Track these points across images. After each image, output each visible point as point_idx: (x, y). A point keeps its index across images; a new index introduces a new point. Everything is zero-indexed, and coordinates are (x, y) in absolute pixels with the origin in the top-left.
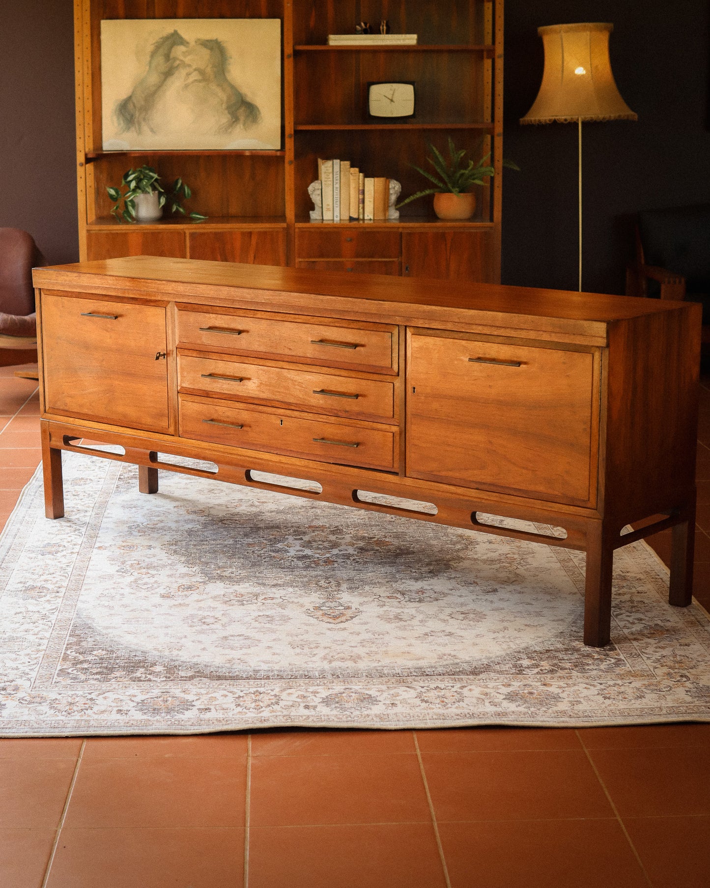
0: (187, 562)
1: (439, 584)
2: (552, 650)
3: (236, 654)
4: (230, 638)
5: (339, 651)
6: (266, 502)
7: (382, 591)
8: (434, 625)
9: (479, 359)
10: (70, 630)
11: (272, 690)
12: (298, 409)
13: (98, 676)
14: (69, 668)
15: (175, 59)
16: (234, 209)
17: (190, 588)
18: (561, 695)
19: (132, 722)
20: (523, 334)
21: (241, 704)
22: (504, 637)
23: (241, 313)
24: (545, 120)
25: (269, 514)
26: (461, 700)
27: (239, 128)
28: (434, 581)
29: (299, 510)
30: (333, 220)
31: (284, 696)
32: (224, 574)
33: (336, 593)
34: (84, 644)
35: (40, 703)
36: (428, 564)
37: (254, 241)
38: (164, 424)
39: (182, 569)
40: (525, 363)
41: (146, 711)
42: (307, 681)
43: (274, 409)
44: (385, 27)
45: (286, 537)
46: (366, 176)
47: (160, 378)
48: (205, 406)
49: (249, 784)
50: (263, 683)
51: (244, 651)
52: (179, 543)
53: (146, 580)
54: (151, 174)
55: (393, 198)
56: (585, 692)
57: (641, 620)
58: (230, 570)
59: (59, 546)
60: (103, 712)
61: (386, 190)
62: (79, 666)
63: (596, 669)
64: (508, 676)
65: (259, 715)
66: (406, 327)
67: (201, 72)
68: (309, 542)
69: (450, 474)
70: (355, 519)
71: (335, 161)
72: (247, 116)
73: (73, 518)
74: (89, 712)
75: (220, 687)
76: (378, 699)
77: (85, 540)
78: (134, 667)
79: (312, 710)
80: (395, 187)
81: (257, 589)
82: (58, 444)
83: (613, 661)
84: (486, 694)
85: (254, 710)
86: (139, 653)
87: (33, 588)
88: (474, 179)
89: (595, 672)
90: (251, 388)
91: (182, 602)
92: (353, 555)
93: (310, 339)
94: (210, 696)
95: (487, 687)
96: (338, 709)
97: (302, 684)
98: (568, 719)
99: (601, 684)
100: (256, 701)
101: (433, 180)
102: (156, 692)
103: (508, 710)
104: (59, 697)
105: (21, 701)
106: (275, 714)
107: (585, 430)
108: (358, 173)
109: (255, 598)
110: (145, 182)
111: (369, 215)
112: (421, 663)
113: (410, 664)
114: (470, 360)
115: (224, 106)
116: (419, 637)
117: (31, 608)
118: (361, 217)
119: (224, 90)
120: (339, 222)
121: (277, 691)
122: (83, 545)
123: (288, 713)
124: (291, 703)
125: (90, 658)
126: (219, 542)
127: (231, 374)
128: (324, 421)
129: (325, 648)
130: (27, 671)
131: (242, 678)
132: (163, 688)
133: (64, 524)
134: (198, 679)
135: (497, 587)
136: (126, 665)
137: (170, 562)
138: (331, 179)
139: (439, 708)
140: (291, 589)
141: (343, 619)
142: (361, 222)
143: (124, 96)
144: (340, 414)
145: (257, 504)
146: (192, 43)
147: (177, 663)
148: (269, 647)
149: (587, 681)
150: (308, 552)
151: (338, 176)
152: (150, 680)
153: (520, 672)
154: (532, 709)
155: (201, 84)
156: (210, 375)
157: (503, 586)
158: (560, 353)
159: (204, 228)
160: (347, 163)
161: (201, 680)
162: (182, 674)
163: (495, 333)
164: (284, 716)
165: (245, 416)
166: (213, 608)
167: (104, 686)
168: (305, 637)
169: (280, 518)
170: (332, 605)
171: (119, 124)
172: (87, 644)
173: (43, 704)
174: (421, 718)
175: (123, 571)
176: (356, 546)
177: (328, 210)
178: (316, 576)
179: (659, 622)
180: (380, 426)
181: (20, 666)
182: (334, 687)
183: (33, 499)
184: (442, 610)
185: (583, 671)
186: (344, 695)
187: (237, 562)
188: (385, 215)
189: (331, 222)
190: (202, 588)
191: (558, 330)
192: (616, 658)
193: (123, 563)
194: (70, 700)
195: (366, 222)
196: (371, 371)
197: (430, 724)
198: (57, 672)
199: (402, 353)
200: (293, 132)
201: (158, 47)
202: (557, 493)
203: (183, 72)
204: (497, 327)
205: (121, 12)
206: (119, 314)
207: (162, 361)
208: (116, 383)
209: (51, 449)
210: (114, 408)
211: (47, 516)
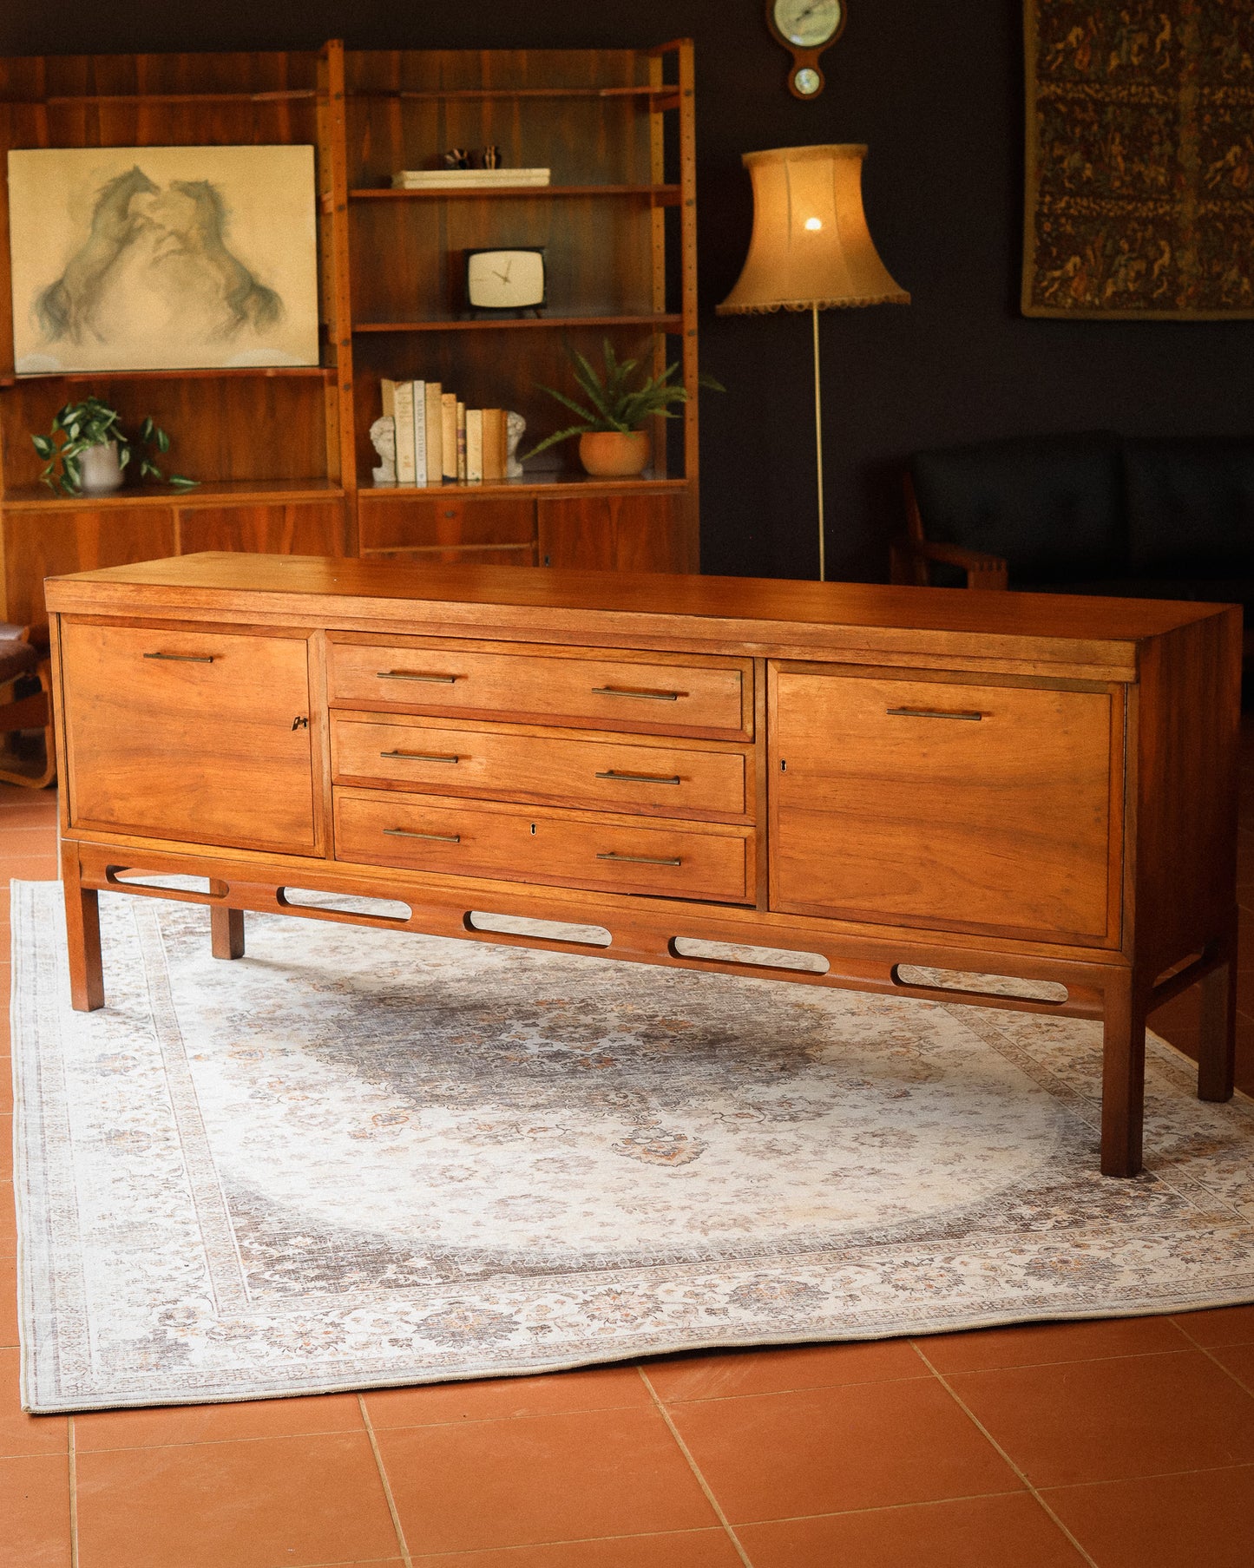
0: (364, 1073)
1: (805, 1087)
2: (1055, 1188)
3: (539, 1229)
4: (510, 1201)
5: (709, 1213)
6: (440, 965)
7: (719, 1104)
8: (838, 1158)
9: (904, 710)
10: (226, 1204)
11: (636, 1287)
12: (563, 805)
13: (322, 1283)
14: (263, 1272)
15: (137, 215)
16: (241, 469)
17: (392, 1119)
18: (1113, 1261)
19: (426, 1360)
20: (986, 666)
21: (597, 1313)
22: (965, 1171)
23: (454, 644)
24: (765, 307)
25: (457, 985)
26: (958, 1281)
27: (248, 329)
28: (794, 1084)
29: (504, 975)
30: (415, 482)
31: (660, 1292)
32: (438, 1092)
33: (645, 1113)
34: (263, 1227)
35: (247, 1337)
36: (773, 1056)
37: (290, 520)
38: (306, 839)
39: (362, 1088)
40: (989, 714)
41: (440, 1339)
42: (685, 1267)
43: (518, 807)
44: (493, 158)
45: (508, 1022)
46: (468, 407)
47: (299, 762)
48: (386, 806)
49: (686, 1451)
50: (612, 1276)
51: (548, 1222)
52: (331, 1043)
53: (309, 1110)
54: (105, 411)
55: (513, 442)
56: (1149, 1255)
57: (1167, 1128)
58: (445, 1085)
59: (125, 1058)
60: (366, 1345)
61: (503, 429)
62: (278, 1267)
63: (1144, 1215)
64: (1010, 1236)
65: (638, 1331)
66: (767, 659)
67: (182, 237)
68: (551, 1029)
69: (852, 903)
70: (608, 987)
71: (416, 382)
72: (260, 311)
73: (120, 1007)
74: (340, 1346)
75: (542, 1287)
76: (822, 1288)
77: (163, 1045)
78: (376, 1263)
79: (722, 1316)
80: (516, 424)
81: (510, 1115)
82: (97, 880)
83: (1164, 1199)
84: (993, 1268)
85: (624, 1323)
86: (369, 1238)
87: (120, 1135)
88: (652, 408)
89: (1144, 1220)
90: (475, 771)
91: (394, 1144)
92: (638, 1047)
93: (588, 687)
94: (536, 1303)
95: (986, 1256)
96: (767, 1312)
97: (680, 1274)
98: (1146, 1301)
99: (1166, 1238)
100: (618, 1308)
101: (579, 411)
102: (439, 1304)
103: (1044, 1293)
104: (274, 1324)
105: (211, 1334)
106: (664, 1328)
107: (1098, 820)
108: (455, 402)
109: (514, 1130)
110: (95, 426)
111: (474, 471)
112: (858, 1224)
113: (840, 1226)
114: (891, 712)
115: (222, 294)
116: (827, 1180)
117: (136, 1170)
118: (462, 476)
119: (220, 267)
120: (424, 485)
121: (644, 1288)
122: (164, 1053)
123: (686, 1325)
124: (681, 1308)
125: (290, 1252)
126: (397, 1037)
127: (437, 750)
128: (617, 823)
129: (683, 1208)
130: (191, 1282)
131: (570, 1270)
132: (446, 1295)
133: (109, 1018)
134: (498, 1276)
135: (906, 1087)
136: (360, 1259)
137: (333, 1076)
138: (411, 414)
139: (931, 1297)
140: (566, 1112)
141: (684, 1157)
142: (462, 484)
143: (50, 278)
144: (643, 810)
145: (427, 968)
146: (165, 189)
147: (446, 1252)
148: (587, 1214)
149: (1140, 1235)
150: (558, 1046)
151: (423, 407)
152: (416, 1284)
153: (1026, 1227)
154: (1082, 1288)
155: (182, 258)
156: (396, 752)
157: (915, 1086)
158: (1053, 695)
159: (204, 502)
160: (437, 387)
161: (503, 1278)
162: (465, 1269)
163: (934, 666)
164: (682, 1330)
165: (464, 821)
166: (453, 1151)
167: (343, 1299)
168: (635, 1191)
169: (478, 992)
170: (652, 1133)
171: (43, 327)
172: (271, 1226)
173: (253, 1338)
174: (911, 1316)
175: (260, 1095)
176: (634, 1032)
177: (407, 465)
178: (597, 1087)
179: (1201, 1131)
180: (719, 828)
181: (175, 1274)
182: (736, 1275)
184: (839, 1132)
185: (1126, 1219)
186: (761, 1286)
187: (452, 1070)
188: (501, 470)
189: (412, 486)
190: (413, 1117)
191: (1047, 657)
192: (1165, 1195)
193: (253, 1081)
194: (297, 1328)
195: (470, 484)
196: (703, 736)
197: (933, 1327)
198: (246, 1280)
199: (760, 704)
200: (349, 336)
201: (106, 195)
202: (1049, 926)
203: (151, 237)
204: (939, 655)
205: (42, 135)
206: (215, 653)
207: (303, 731)
208: (210, 771)
209: (83, 889)
210: (206, 816)
211: (75, 1007)
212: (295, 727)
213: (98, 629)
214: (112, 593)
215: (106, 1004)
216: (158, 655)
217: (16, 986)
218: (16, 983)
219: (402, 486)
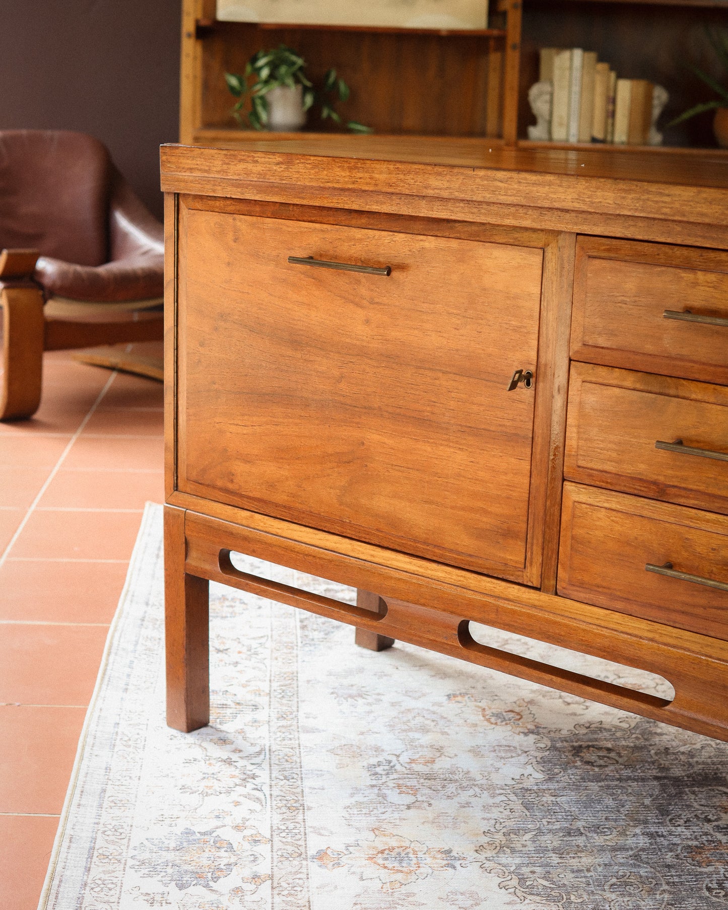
16: (410, 121)
30: (567, 138)
38: (513, 554)
46: (620, 76)
54: (293, 57)
55: (656, 112)
61: (648, 98)
71: (575, 51)
77: (277, 819)
80: (660, 96)
82: (207, 567)
101: (716, 88)
108: (607, 71)
110: (283, 69)
111: (620, 135)
118: (609, 138)
138: (568, 79)
142: (609, 145)
151: (579, 73)
156: (682, 443)
160: (592, 56)
177: (561, 124)
183: (132, 662)
188: (644, 136)
189: (564, 140)
195: (616, 145)
200: (519, 1)
206: (396, 261)
207: (524, 392)
208: (373, 437)
209: (187, 575)
210: (363, 501)
211: (170, 724)
212: (513, 386)
213: (229, 219)
214: (250, 166)
215: (210, 724)
216: (310, 260)
217: (103, 678)
218: (105, 670)
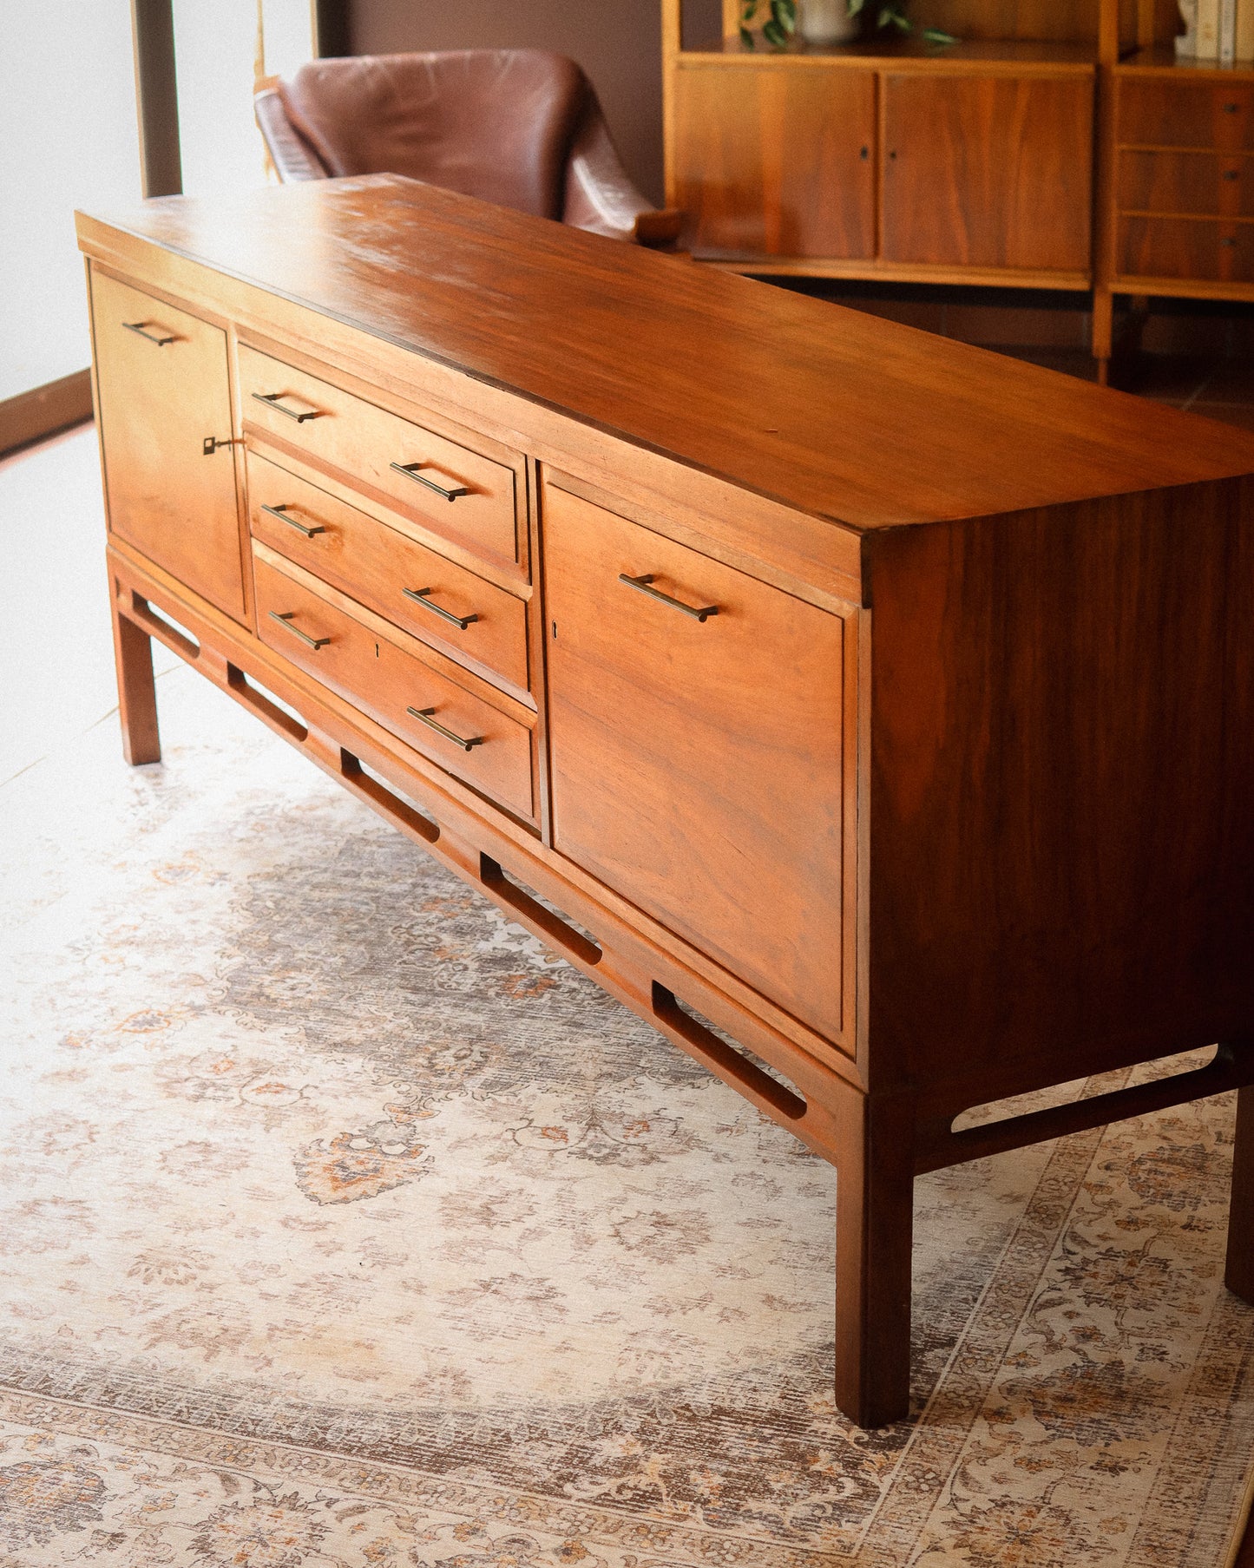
0: (242, 936)
2: (730, 1412)
5: (217, 1306)
7: (554, 1107)
17: (151, 1022)
22: (663, 1334)
30: (1217, 60)
32: (273, 989)
33: (442, 1094)
37: (1023, 98)
39: (204, 959)
43: (368, 614)
53: (92, 982)
58: (299, 978)
63: (765, 1518)
64: (510, 1493)
66: (537, 461)
76: (105, 1508)
89: (751, 1528)
91: (83, 1066)
95: (411, 1524)
107: (831, 832)
109: (248, 1080)
112: (353, 1394)
113: (325, 1391)
116: (460, 1291)
120: (1230, 68)
128: (433, 665)
129: (202, 1288)
137: (206, 931)
140: (355, 1065)
141: (360, 1189)
148: (83, 1259)
153: (558, 1484)
156: (284, 507)
159: (918, 68)
165: (334, 622)
168: (204, 1237)
170: (390, 1135)
177: (1208, 36)
178: (460, 1030)
179: (1129, 1357)
180: (511, 705)
184: (623, 1200)
185: (726, 1517)
189: (1212, 67)
190: (175, 1026)
192: (864, 1483)
202: (787, 988)
207: (221, 455)
211: (125, 757)
219: (1199, 66)
